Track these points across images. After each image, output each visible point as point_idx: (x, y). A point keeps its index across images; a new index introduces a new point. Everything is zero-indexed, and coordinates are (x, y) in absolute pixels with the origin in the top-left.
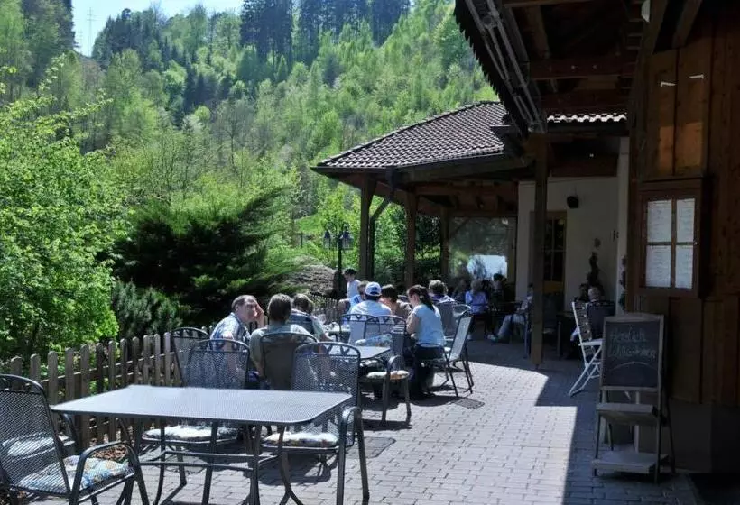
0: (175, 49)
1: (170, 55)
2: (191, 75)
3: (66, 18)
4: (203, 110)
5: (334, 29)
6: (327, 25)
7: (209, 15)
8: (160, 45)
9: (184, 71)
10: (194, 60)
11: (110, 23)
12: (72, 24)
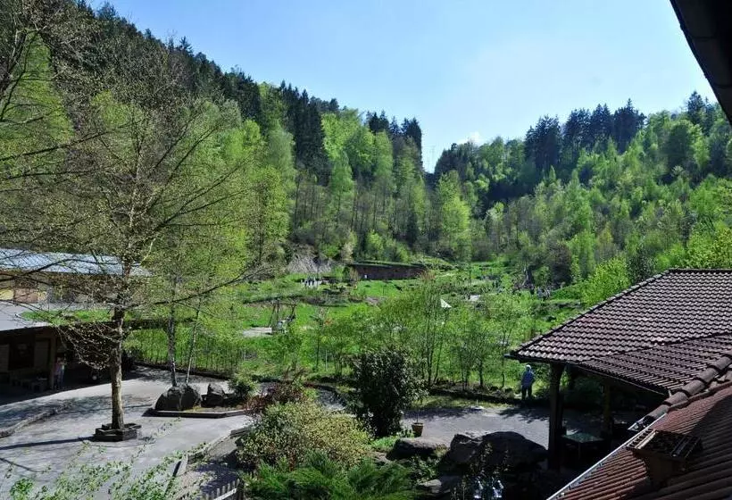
0: (482, 166)
1: (479, 170)
2: (492, 181)
3: (419, 154)
4: (500, 206)
5: (589, 145)
6: (584, 143)
7: (505, 143)
8: (473, 165)
9: (488, 180)
10: (494, 172)
11: (445, 153)
12: (421, 157)
